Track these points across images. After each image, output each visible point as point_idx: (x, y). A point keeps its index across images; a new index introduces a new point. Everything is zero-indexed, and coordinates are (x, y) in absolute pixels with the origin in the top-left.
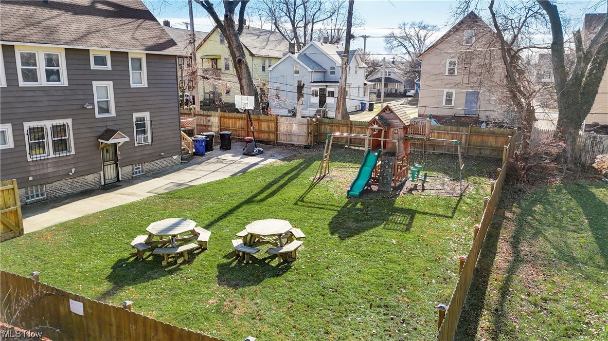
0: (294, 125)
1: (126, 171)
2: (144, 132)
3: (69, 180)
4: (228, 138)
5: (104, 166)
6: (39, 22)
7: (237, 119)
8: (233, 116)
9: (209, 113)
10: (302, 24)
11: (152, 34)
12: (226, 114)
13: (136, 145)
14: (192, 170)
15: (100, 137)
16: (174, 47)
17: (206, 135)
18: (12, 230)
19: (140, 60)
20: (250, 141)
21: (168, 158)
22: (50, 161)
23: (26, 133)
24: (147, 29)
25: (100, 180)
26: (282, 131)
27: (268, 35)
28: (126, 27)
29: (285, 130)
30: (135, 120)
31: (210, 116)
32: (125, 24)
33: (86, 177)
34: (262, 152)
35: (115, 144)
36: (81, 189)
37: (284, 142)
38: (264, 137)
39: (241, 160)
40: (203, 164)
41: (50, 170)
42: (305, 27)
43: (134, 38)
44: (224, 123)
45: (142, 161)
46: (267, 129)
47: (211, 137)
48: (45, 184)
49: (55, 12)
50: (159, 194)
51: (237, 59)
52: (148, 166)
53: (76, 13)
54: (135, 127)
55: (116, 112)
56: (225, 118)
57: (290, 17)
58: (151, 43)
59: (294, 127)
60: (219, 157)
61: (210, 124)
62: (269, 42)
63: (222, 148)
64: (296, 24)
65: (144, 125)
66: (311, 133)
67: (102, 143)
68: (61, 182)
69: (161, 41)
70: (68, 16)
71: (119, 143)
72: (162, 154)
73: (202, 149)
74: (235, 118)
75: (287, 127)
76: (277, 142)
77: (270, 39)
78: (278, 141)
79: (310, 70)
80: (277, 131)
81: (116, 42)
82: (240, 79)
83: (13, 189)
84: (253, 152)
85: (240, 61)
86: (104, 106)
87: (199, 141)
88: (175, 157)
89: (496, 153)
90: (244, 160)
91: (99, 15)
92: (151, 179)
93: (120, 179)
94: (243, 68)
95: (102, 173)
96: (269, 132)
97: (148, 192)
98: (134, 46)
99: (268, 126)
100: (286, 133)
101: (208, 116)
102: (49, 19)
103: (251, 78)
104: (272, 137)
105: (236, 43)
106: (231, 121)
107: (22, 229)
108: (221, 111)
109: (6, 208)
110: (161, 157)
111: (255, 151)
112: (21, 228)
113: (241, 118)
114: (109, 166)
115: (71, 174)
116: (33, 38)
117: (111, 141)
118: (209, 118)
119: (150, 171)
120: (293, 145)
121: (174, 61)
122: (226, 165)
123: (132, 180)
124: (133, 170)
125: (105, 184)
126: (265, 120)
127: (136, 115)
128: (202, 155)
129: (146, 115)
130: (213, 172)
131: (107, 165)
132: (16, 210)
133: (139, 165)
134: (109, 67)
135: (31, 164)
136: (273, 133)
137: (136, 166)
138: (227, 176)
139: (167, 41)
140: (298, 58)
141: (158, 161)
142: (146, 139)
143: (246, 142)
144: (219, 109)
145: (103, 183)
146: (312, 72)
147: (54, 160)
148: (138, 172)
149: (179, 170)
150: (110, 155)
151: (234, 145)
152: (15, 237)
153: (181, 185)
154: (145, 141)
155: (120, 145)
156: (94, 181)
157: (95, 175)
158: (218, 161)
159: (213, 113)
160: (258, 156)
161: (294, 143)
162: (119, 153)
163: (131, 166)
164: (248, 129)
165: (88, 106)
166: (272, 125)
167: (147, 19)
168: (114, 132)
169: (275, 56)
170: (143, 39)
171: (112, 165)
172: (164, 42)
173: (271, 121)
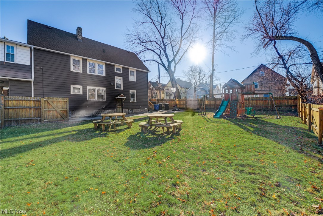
1: (126, 111)
2: (134, 97)
3: (103, 110)
5: (117, 107)
7: (172, 101)
13: (130, 101)
15: (116, 96)
19: (134, 72)
23: (88, 90)
25: (115, 112)
26: (188, 104)
30: (130, 92)
35: (122, 100)
37: (189, 108)
38: (182, 106)
41: (96, 105)
45: (132, 108)
46: (182, 104)
47: (161, 105)
48: (93, 110)
52: (135, 110)
54: (130, 95)
55: (123, 88)
59: (193, 102)
63: (165, 109)
65: (134, 95)
66: (199, 104)
67: (116, 98)
68: (100, 111)
78: (187, 108)
80: (186, 104)
83: (67, 101)
86: (119, 86)
87: (156, 105)
88: (146, 109)
89: (289, 108)
95: (116, 110)
96: (183, 105)
99: (183, 102)
100: (190, 105)
109: (63, 109)
110: (140, 108)
112: (68, 118)
115: (103, 108)
117: (119, 97)
119: (135, 112)
124: (129, 111)
126: (182, 100)
127: (131, 91)
129: (135, 91)
132: (67, 111)
133: (131, 110)
134: (121, 72)
135: (88, 101)
136: (185, 105)
142: (134, 100)
147: (97, 102)
150: (120, 103)
155: (124, 100)
156: (113, 112)
157: (113, 110)
163: (128, 109)
165: (112, 84)
166: (184, 102)
171: (120, 108)
173: (184, 101)
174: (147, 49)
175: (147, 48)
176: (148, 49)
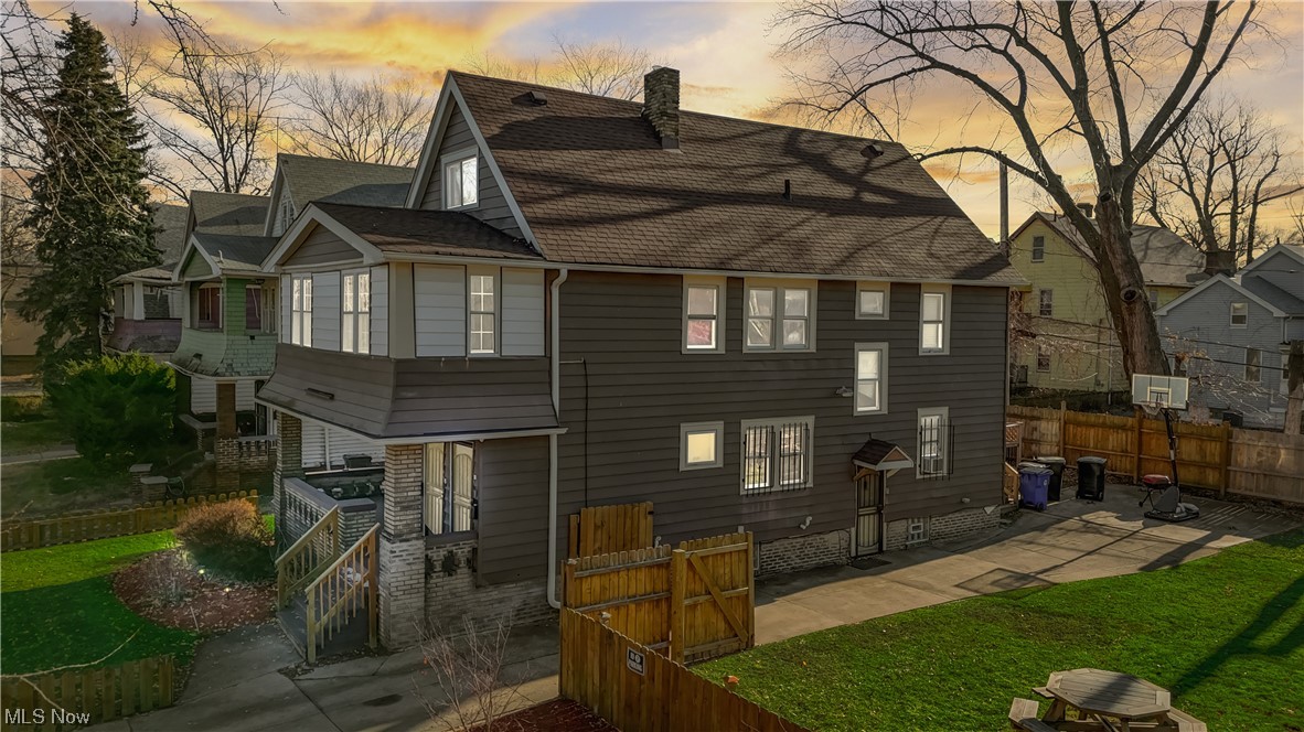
0: (1283, 452)
1: (897, 530)
3: (798, 540)
4: (1098, 473)
5: (859, 516)
6: (779, 235)
7: (1110, 427)
8: (1101, 421)
9: (1036, 412)
10: (1226, 207)
11: (963, 246)
12: (1081, 417)
13: (918, 477)
14: (1031, 543)
15: (857, 456)
16: (1005, 270)
17: (1047, 464)
18: (736, 635)
20: (1162, 486)
21: (975, 511)
22: (772, 498)
23: (742, 439)
24: (952, 235)
25: (849, 545)
26: (1245, 465)
27: (1146, 236)
28: (916, 233)
29: (1254, 462)
30: (920, 424)
31: (1039, 419)
32: (912, 229)
33: (827, 537)
34: (1196, 515)
35: (882, 472)
36: (815, 561)
37: (1248, 493)
39: (1146, 531)
40: (1051, 530)
41: (772, 516)
42: (1234, 214)
43: (932, 255)
44: (1075, 435)
45: (926, 513)
46: (1196, 457)
47: (1058, 469)
48: (760, 543)
49: (803, 214)
50: (985, 595)
51: (1123, 292)
52: (938, 525)
53: (833, 214)
54: (919, 438)
55: (889, 404)
56: (1078, 424)
57: (1192, 194)
58: (962, 263)
59: (1283, 456)
60: (1084, 517)
61: (1036, 436)
62: (1149, 252)
63: (1080, 495)
64: (1210, 209)
67: (860, 467)
68: (786, 542)
69: (982, 258)
70: (821, 221)
71: (888, 471)
72: (967, 500)
73: (1040, 496)
74: (1104, 425)
75: (1259, 454)
76: (1226, 493)
77: (1150, 244)
78: (1230, 490)
79: (1278, 313)
80: (1228, 463)
81: (903, 263)
82: (1125, 337)
83: (746, 551)
84: (1174, 512)
85: (1131, 296)
87: (1036, 475)
88: (989, 510)
90: (1156, 531)
91: (870, 215)
92: (947, 556)
93: (884, 549)
94: (1137, 311)
95: (853, 530)
96: (1203, 466)
97: (957, 586)
98: (934, 271)
99: (1202, 451)
100: (1256, 471)
101: (1033, 418)
102: (793, 227)
103: (1156, 334)
104: (1212, 478)
105: (1124, 257)
106: (1092, 432)
107: (753, 636)
108: (1068, 408)
109: (733, 589)
110: (961, 507)
111: (1178, 510)
112: (751, 633)
113: (1123, 428)
114: (867, 517)
115: (804, 527)
116: (775, 264)
117: (882, 466)
118: (1034, 423)
119: (940, 536)
120: (1277, 503)
121: (1003, 300)
122: (1112, 540)
123: (910, 554)
124: (909, 529)
125: (857, 556)
126: (1192, 433)
127: (923, 415)
128: (1040, 508)
129: (942, 413)
130: (1089, 553)
131: (864, 515)
132: (747, 596)
133: (919, 522)
134: (885, 314)
135: (745, 501)
136: (1214, 467)
137: (913, 522)
138: (1131, 568)
139: (992, 259)
140: (1243, 285)
141: (957, 515)
142: (938, 465)
143: (1149, 485)
144: (1063, 404)
145: (853, 554)
146: (1285, 318)
147: (779, 497)
148: (916, 536)
149: (998, 540)
150: (869, 495)
151: (1111, 490)
152: (739, 651)
153: (1025, 577)
154: (936, 469)
155: (889, 475)
156: (838, 546)
157: (843, 534)
158: (1085, 526)
159: (1045, 412)
160: (1189, 523)
161: (1283, 498)
162: (886, 491)
163: (904, 522)
164: (1140, 454)
165: (846, 391)
167: (949, 216)
168: (888, 447)
169: (1168, 283)
170: (948, 256)
171: (872, 516)
172: (987, 261)
173: (1212, 438)
174: (927, 63)
175: (922, 55)
176: (935, 64)
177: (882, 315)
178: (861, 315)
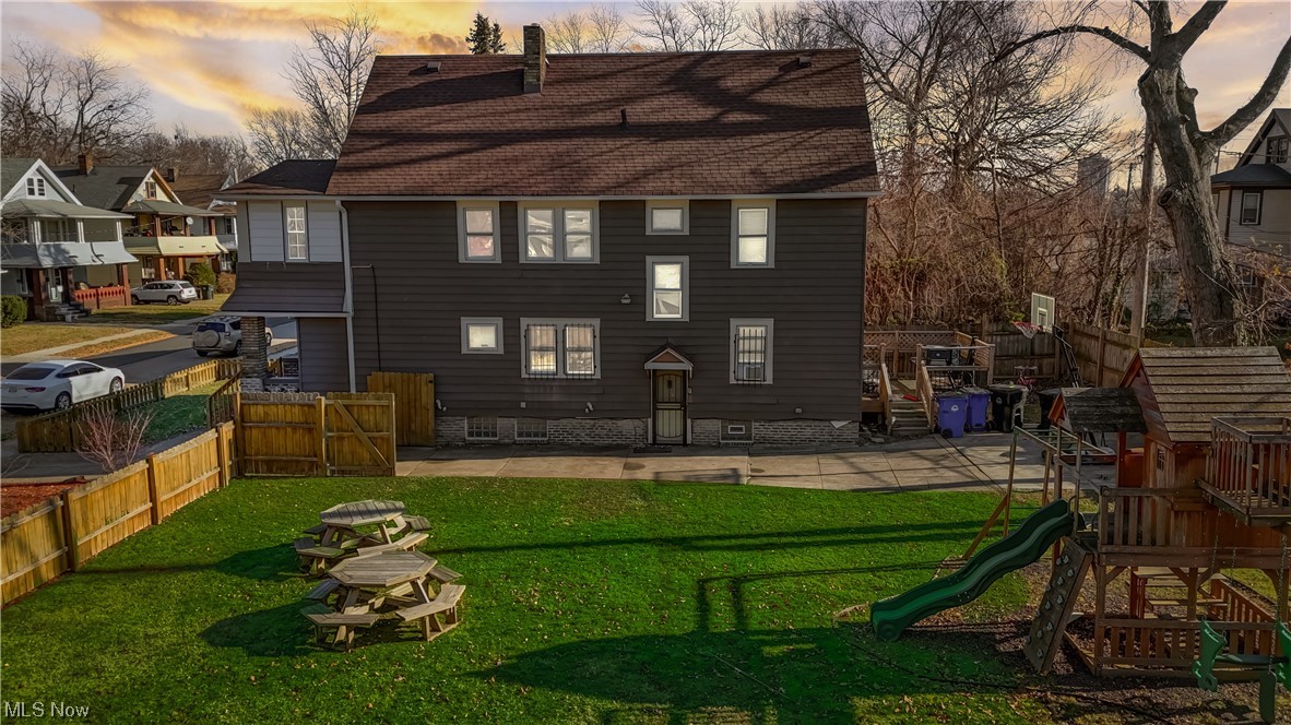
3: (587, 421)
5: (656, 409)
6: (575, 162)
13: (733, 382)
15: (649, 356)
21: (817, 423)
22: (556, 384)
23: (522, 333)
25: (647, 433)
30: (733, 333)
33: (620, 423)
35: (684, 373)
36: (608, 441)
45: (748, 417)
48: (548, 419)
49: (625, 141)
54: (733, 345)
55: (691, 313)
58: (797, 176)
68: (574, 421)
70: (643, 145)
72: (798, 410)
83: (388, 407)
85: (1167, 197)
88: (839, 424)
93: (689, 441)
95: (650, 421)
102: (601, 154)
109: (378, 432)
110: (796, 417)
114: (666, 412)
115: (588, 411)
117: (650, 366)
119: (767, 440)
124: (723, 429)
125: (655, 443)
127: (737, 325)
129: (767, 324)
131: (662, 409)
132: (388, 438)
133: (740, 424)
134: (685, 229)
135: (527, 383)
137: (732, 423)
141: (788, 423)
145: (650, 440)
148: (736, 437)
150: (673, 392)
152: (383, 475)
155: (690, 377)
156: (634, 433)
157: (638, 423)
162: (689, 391)
163: (719, 422)
165: (625, 299)
171: (673, 412)
177: (682, 231)
178: (652, 231)
